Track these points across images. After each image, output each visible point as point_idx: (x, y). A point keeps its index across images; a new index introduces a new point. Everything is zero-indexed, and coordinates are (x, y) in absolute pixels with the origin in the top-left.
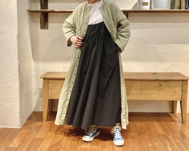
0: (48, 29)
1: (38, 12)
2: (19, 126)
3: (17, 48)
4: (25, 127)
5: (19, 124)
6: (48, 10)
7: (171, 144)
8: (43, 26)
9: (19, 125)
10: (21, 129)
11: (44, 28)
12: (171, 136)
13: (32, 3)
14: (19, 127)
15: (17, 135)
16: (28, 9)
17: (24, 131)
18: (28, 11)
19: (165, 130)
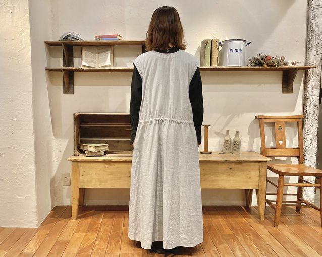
0: (73, 93)
1: (59, 70)
2: (37, 225)
3: (32, 120)
4: (44, 226)
5: (36, 222)
6: (73, 68)
8: (67, 89)
10: (38, 229)
12: (240, 236)
13: (52, 58)
15: (33, 237)
16: (47, 67)
17: (43, 232)
19: (233, 228)
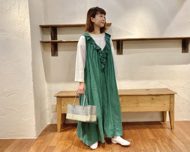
0: (57, 56)
1: (48, 42)
3: (32, 72)
4: (40, 137)
6: (57, 41)
7: (160, 147)
8: (53, 53)
9: (35, 136)
10: (36, 139)
11: (54, 55)
12: (159, 140)
13: (44, 35)
14: (35, 138)
15: (33, 144)
16: (41, 40)
17: (39, 141)
18: (41, 42)
19: (155, 136)
